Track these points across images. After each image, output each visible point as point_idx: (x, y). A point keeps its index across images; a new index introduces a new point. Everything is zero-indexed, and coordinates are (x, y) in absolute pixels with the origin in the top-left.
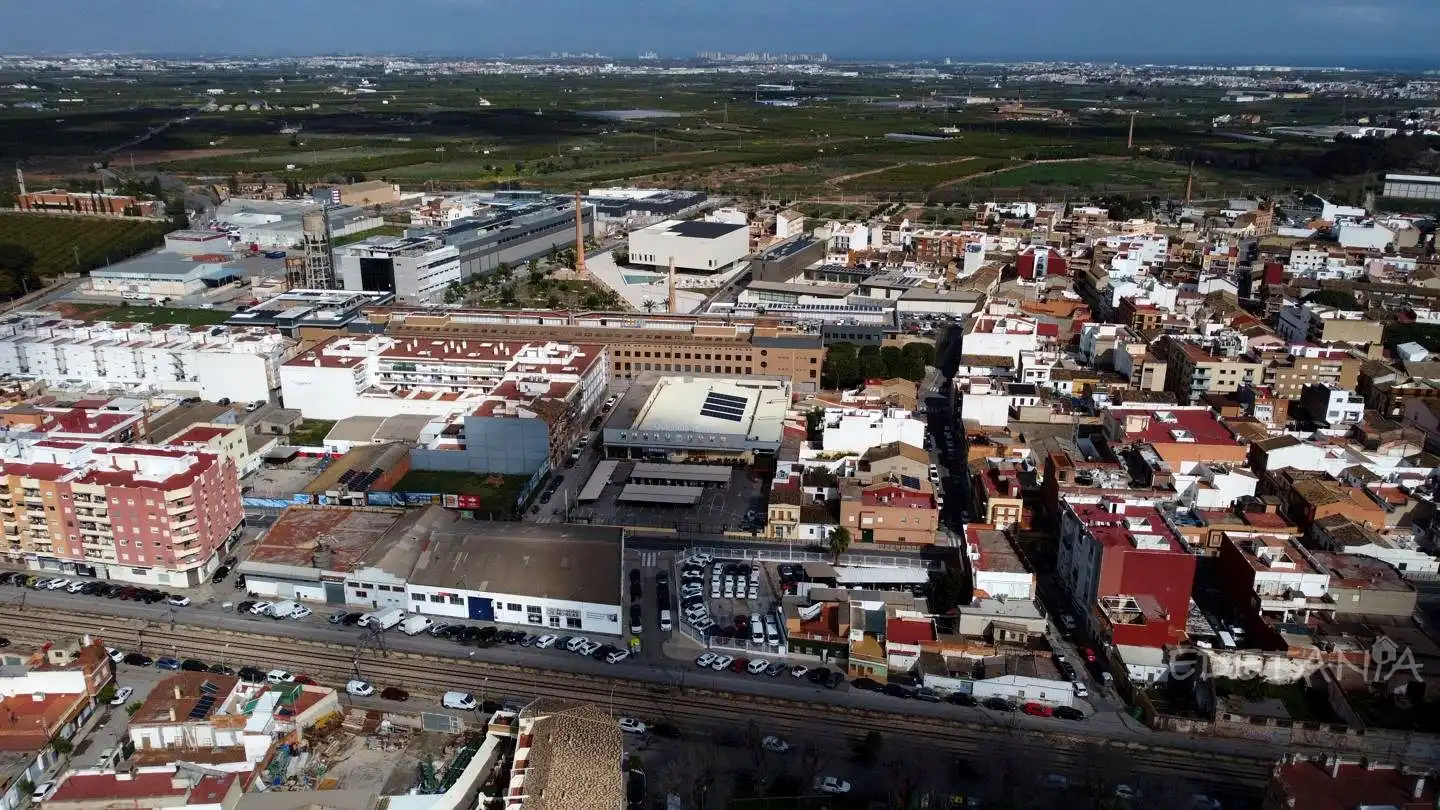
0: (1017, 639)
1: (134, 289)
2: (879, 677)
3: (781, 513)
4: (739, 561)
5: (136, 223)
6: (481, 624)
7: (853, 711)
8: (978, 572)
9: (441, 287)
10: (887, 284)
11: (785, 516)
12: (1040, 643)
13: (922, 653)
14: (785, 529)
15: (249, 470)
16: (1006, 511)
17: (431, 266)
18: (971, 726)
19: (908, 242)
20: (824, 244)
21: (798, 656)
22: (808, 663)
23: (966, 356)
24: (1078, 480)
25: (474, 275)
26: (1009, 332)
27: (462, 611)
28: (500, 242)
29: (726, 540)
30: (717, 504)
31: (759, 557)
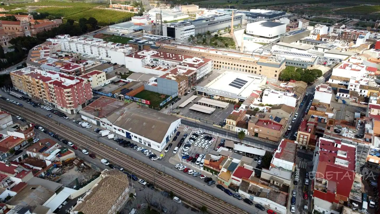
0: (278, 185)
1: (118, 31)
2: (225, 186)
3: (230, 122)
4: (211, 135)
5: (132, 13)
6: (128, 140)
7: (210, 195)
8: (275, 158)
9: (188, 37)
10: (324, 47)
11: (231, 123)
12: (286, 188)
13: (243, 181)
14: (231, 127)
15: (106, 84)
16: (304, 137)
17: (186, 30)
18: (244, 212)
19: (341, 32)
20: (309, 32)
21: (206, 171)
22: (207, 174)
23: (333, 76)
24: (335, 131)
25: (199, 34)
26: (352, 69)
27: (125, 135)
28: (209, 25)
29: (213, 127)
30: (218, 115)
31: (218, 135)
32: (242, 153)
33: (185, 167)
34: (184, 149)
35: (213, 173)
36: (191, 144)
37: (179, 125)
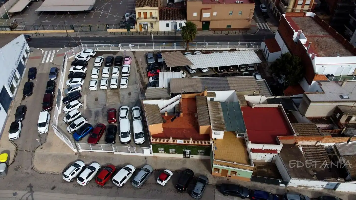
2: (243, 179)
3: (145, 14)
4: (115, 53)
8: (315, 57)
11: (148, 16)
14: (149, 25)
21: (162, 155)
29: (109, 36)
30: (106, 9)
31: (131, 49)
32: (207, 70)
33: (97, 166)
34: (66, 110)
35: (184, 153)
36: (80, 88)
37: (27, 53)
